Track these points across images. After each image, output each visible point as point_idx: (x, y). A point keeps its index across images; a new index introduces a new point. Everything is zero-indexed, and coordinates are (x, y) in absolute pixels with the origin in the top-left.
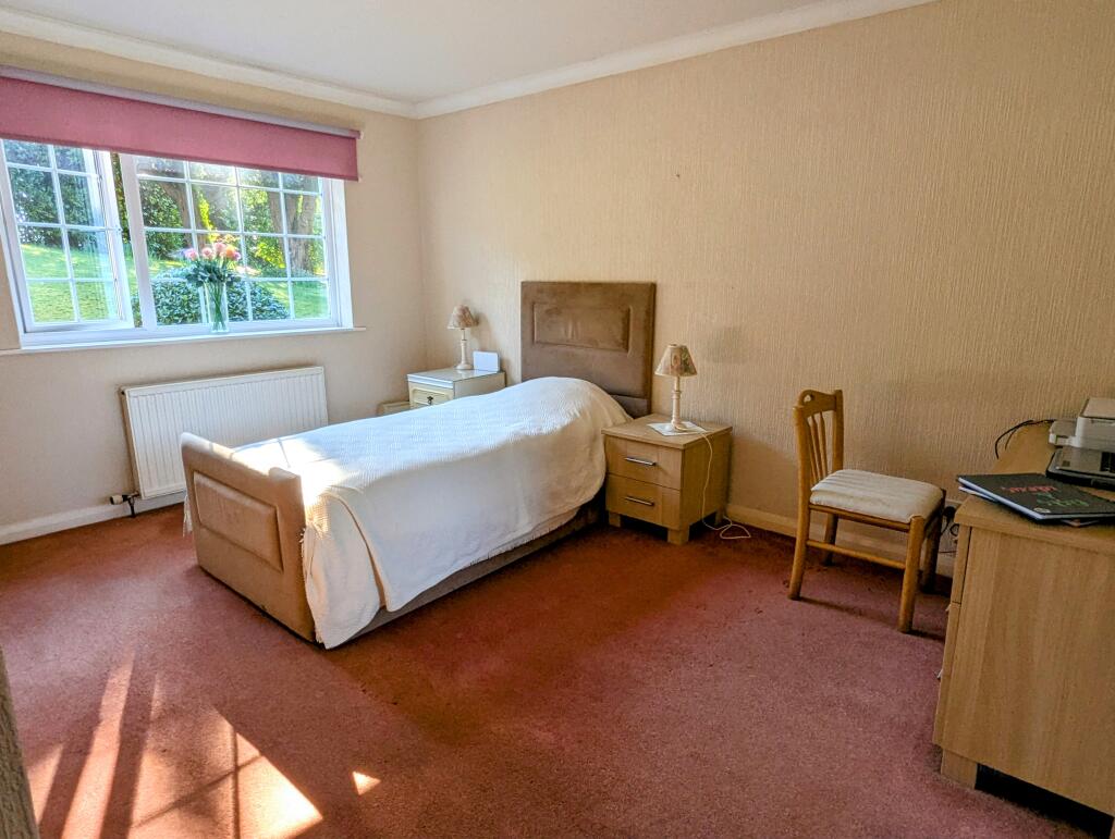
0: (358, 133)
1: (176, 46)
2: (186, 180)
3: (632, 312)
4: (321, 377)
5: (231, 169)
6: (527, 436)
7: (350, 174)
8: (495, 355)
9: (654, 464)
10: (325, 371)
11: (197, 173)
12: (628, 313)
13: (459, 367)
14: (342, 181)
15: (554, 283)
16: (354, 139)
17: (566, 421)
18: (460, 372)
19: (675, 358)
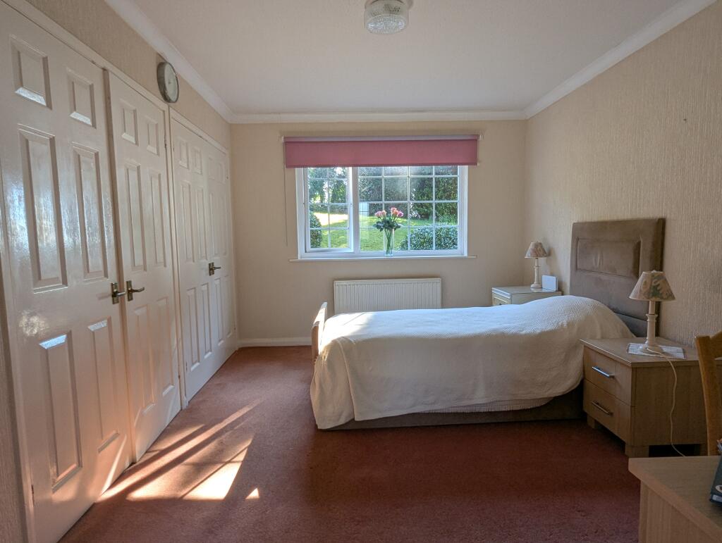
0: (478, 136)
1: (373, 111)
2: (384, 176)
3: (642, 244)
4: (439, 285)
5: (406, 168)
6: (503, 333)
7: (472, 161)
8: (553, 279)
9: (613, 377)
10: (442, 281)
11: (387, 172)
12: (639, 244)
13: (532, 286)
14: (466, 167)
15: (594, 223)
16: (476, 140)
17: (549, 328)
18: (532, 289)
19: (645, 282)
